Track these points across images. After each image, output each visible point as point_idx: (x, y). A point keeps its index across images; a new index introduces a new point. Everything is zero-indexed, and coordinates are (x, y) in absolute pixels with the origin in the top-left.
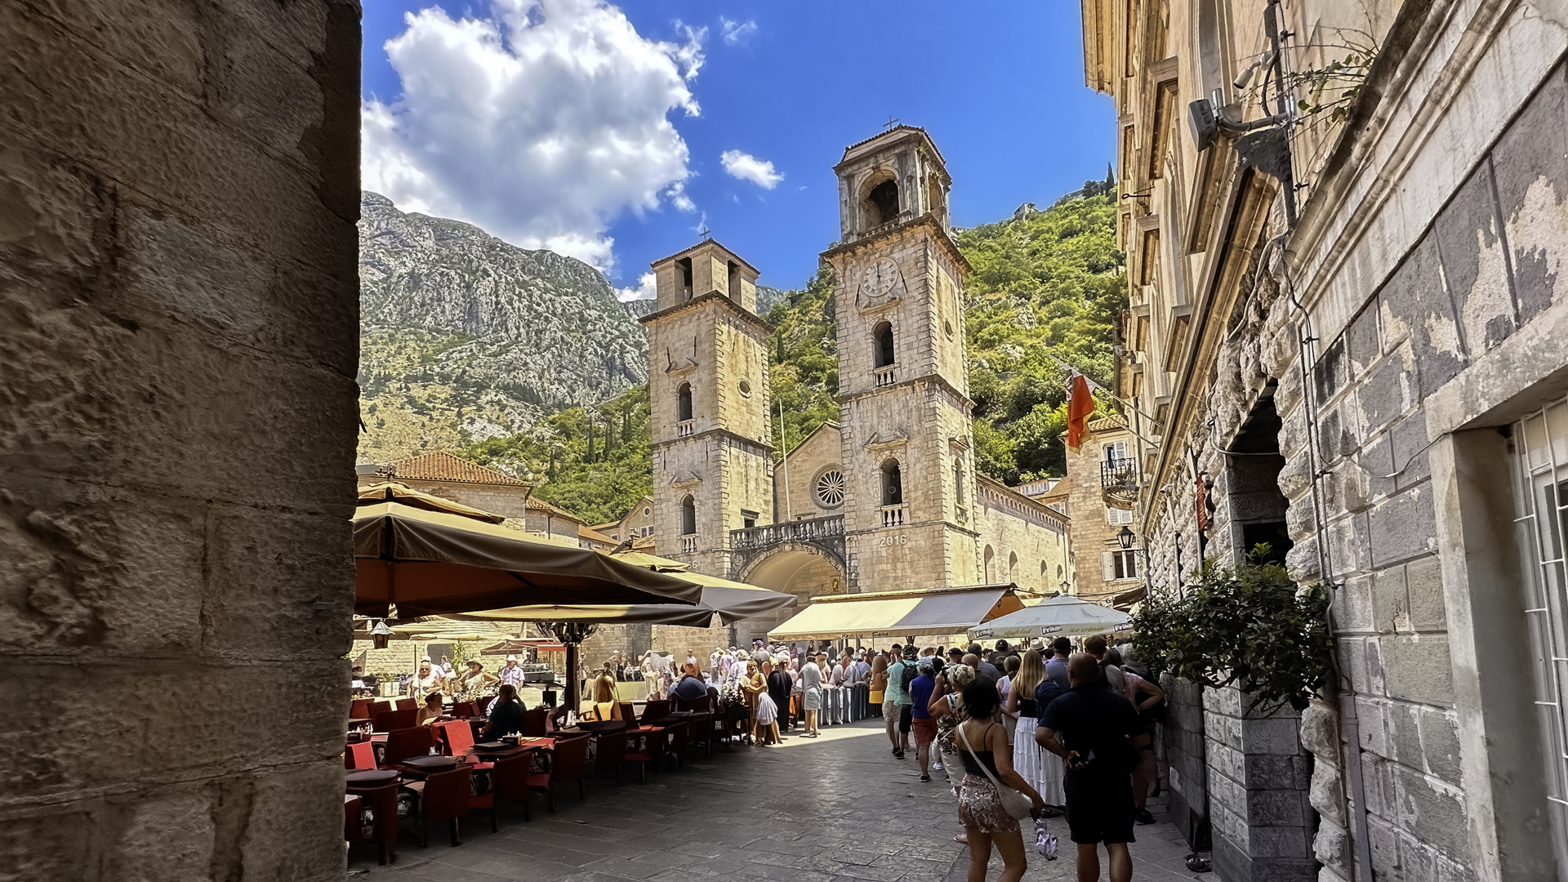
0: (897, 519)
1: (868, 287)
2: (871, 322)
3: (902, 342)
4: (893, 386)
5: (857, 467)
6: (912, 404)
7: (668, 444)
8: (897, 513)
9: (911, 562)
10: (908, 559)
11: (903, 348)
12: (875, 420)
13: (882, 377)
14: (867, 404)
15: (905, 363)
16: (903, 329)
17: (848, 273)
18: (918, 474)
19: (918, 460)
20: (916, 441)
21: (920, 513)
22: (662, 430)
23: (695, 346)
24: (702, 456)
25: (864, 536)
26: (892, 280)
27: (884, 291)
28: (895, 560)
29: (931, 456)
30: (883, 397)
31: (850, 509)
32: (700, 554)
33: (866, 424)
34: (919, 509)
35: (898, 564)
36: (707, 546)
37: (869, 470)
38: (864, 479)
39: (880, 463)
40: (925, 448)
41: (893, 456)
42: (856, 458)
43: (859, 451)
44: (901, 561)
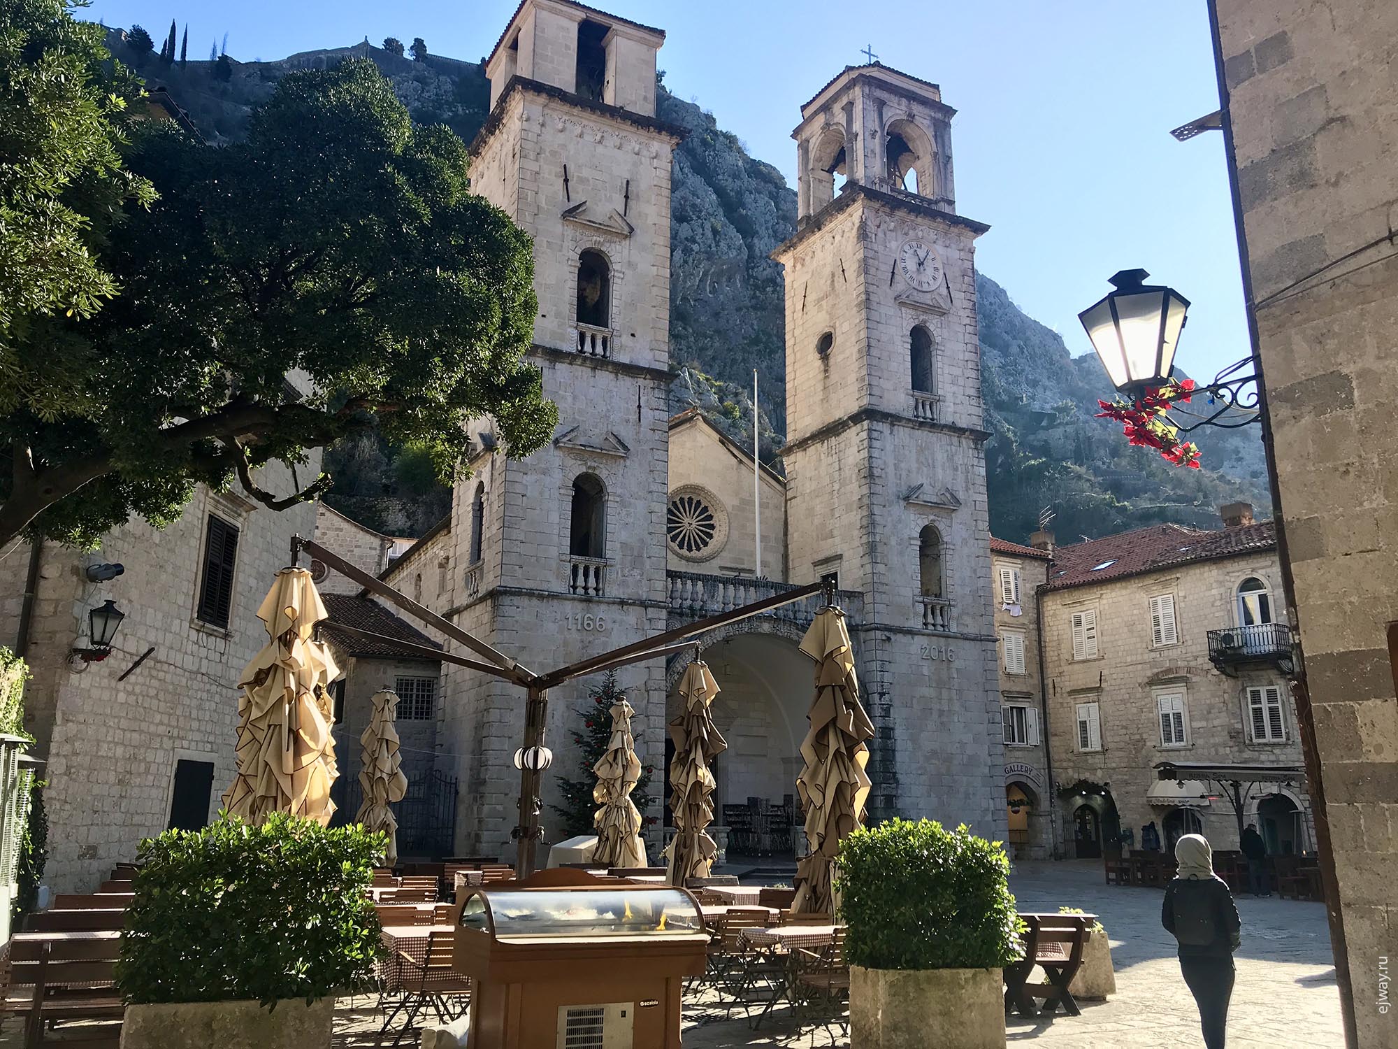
0: (939, 620)
1: (905, 269)
2: (908, 320)
3: (946, 371)
4: (933, 425)
5: (889, 525)
6: (959, 460)
7: (554, 355)
8: (938, 612)
9: (960, 691)
10: (956, 683)
11: (948, 378)
12: (914, 466)
13: (921, 407)
14: (902, 433)
15: (949, 397)
16: (948, 353)
17: (880, 233)
18: (965, 561)
20: (963, 514)
21: (968, 620)
23: (627, 197)
24: (628, 409)
25: (900, 637)
26: (934, 278)
27: (925, 287)
28: (940, 685)
29: (980, 542)
30: (923, 435)
31: (882, 588)
32: (614, 603)
33: (903, 465)
34: (968, 614)
35: (943, 690)
36: (629, 591)
37: (907, 537)
38: (900, 548)
39: (919, 530)
40: (974, 529)
41: (936, 524)
42: (889, 511)
43: (893, 502)
44: (947, 686)
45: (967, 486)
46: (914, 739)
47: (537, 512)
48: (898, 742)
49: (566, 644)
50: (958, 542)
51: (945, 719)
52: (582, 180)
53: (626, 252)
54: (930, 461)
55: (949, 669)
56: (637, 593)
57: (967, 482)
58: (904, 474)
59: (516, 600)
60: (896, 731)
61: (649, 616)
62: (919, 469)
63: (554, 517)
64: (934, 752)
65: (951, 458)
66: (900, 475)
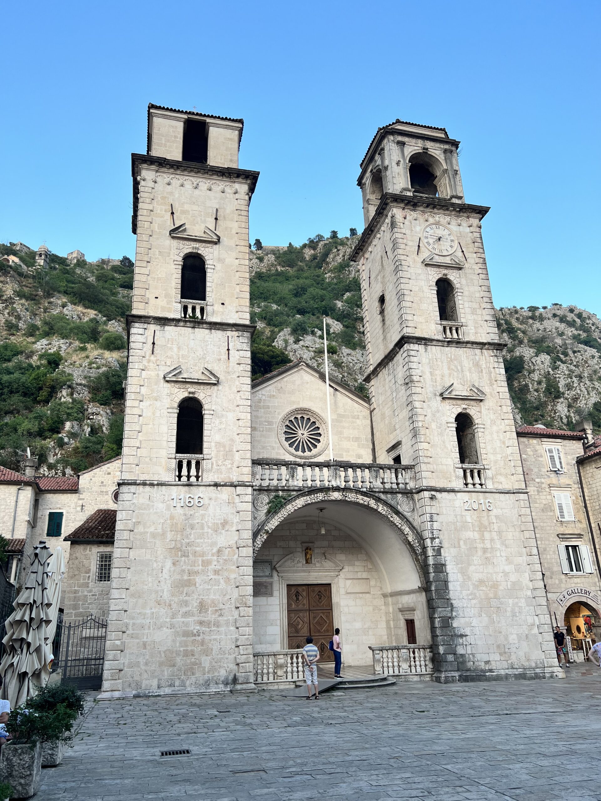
0: (477, 480)
1: (428, 243)
2: (435, 275)
3: (466, 305)
4: (458, 343)
5: (429, 415)
6: (483, 365)
7: (163, 321)
8: (476, 474)
9: (500, 533)
10: (496, 527)
11: (468, 310)
12: (446, 372)
13: (448, 331)
14: (434, 350)
15: (471, 324)
16: (466, 293)
17: (406, 222)
18: (495, 436)
19: (493, 422)
20: (490, 402)
21: (502, 479)
22: (152, 301)
23: (216, 219)
24: (220, 352)
25: (445, 494)
26: (451, 247)
27: (445, 253)
28: (482, 528)
29: (506, 421)
30: (452, 351)
31: (426, 460)
32: (210, 486)
33: (437, 372)
34: (501, 474)
35: (485, 533)
36: (222, 476)
37: (444, 422)
38: (440, 430)
39: (455, 416)
40: (500, 412)
41: (468, 411)
42: (428, 405)
43: (431, 398)
44: (488, 530)
45: (490, 382)
46: (463, 572)
47: (150, 426)
48: (450, 575)
49: (172, 518)
50: (488, 423)
51: (489, 555)
52: (184, 212)
53: (216, 253)
54: (459, 368)
55: (488, 516)
56: (229, 477)
57: (490, 379)
58: (438, 379)
59: (133, 488)
60: (447, 567)
61: (238, 493)
62: (450, 374)
63: (164, 429)
64: (481, 582)
65: (476, 365)
66: (436, 379)
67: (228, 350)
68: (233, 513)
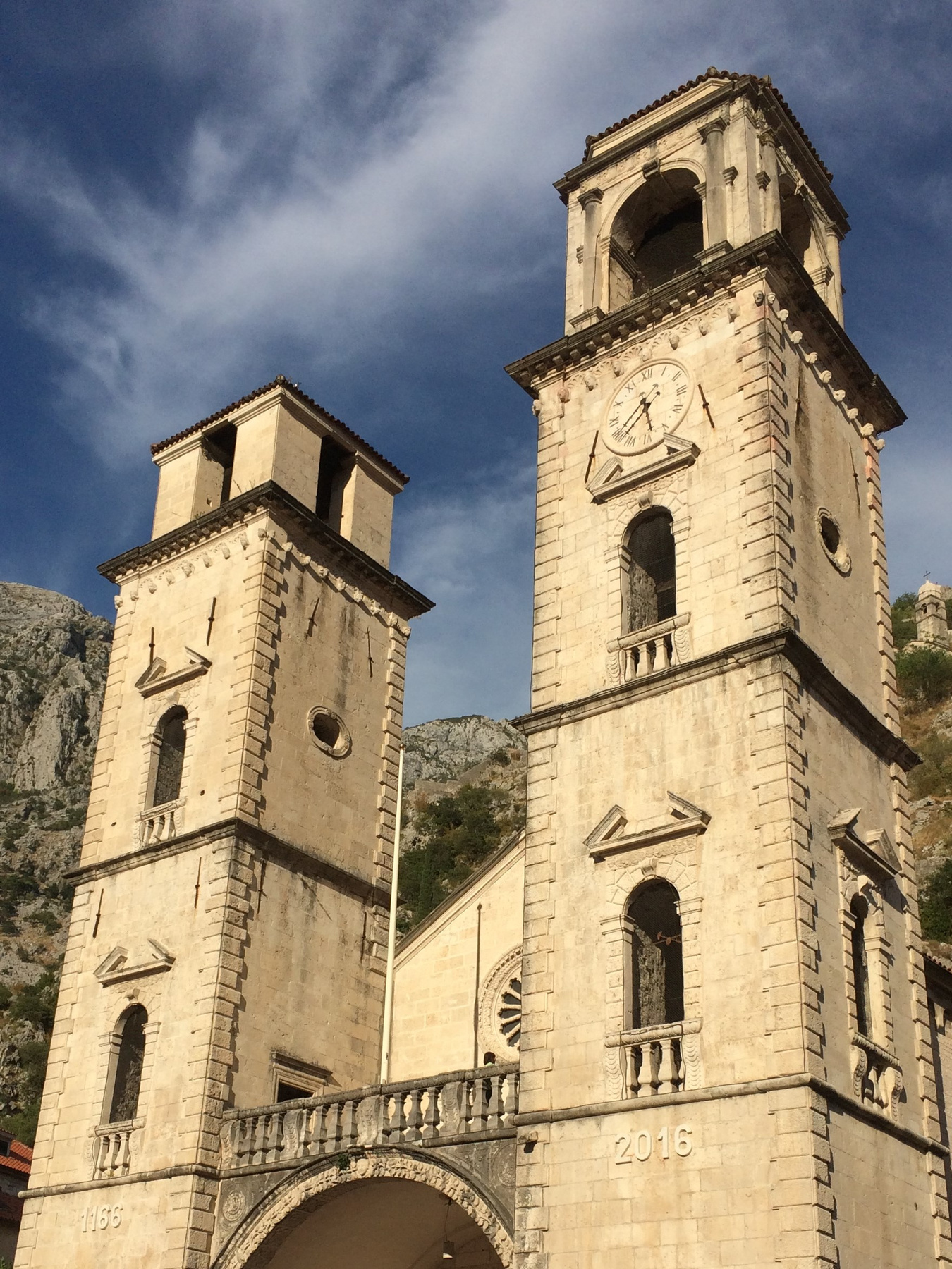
0: (666, 1071)
2: (623, 514)
3: (698, 558)
8: (666, 1051)
11: (701, 573)
13: (644, 656)
14: (599, 726)
15: (703, 610)
16: (698, 524)
18: (731, 925)
19: (732, 884)
20: (723, 828)
22: (109, 830)
23: (211, 620)
24: (185, 896)
25: (571, 1128)
26: (677, 408)
27: (657, 438)
29: (770, 869)
30: (640, 710)
31: (535, 1041)
32: (136, 1181)
33: (596, 787)
34: (734, 1040)
35: (663, 1224)
36: (157, 1159)
37: (596, 921)
38: (581, 949)
39: (622, 897)
40: (755, 847)
41: (660, 872)
42: (563, 886)
43: (572, 864)
44: (674, 1215)
45: (740, 763)
47: (75, 1079)
50: (715, 890)
53: (203, 690)
54: (655, 753)
56: (166, 1160)
57: (738, 755)
59: (38, 1204)
61: (173, 1190)
62: (629, 779)
63: (92, 1080)
65: (703, 722)
66: (590, 807)
67: (197, 886)
68: (162, 1235)
